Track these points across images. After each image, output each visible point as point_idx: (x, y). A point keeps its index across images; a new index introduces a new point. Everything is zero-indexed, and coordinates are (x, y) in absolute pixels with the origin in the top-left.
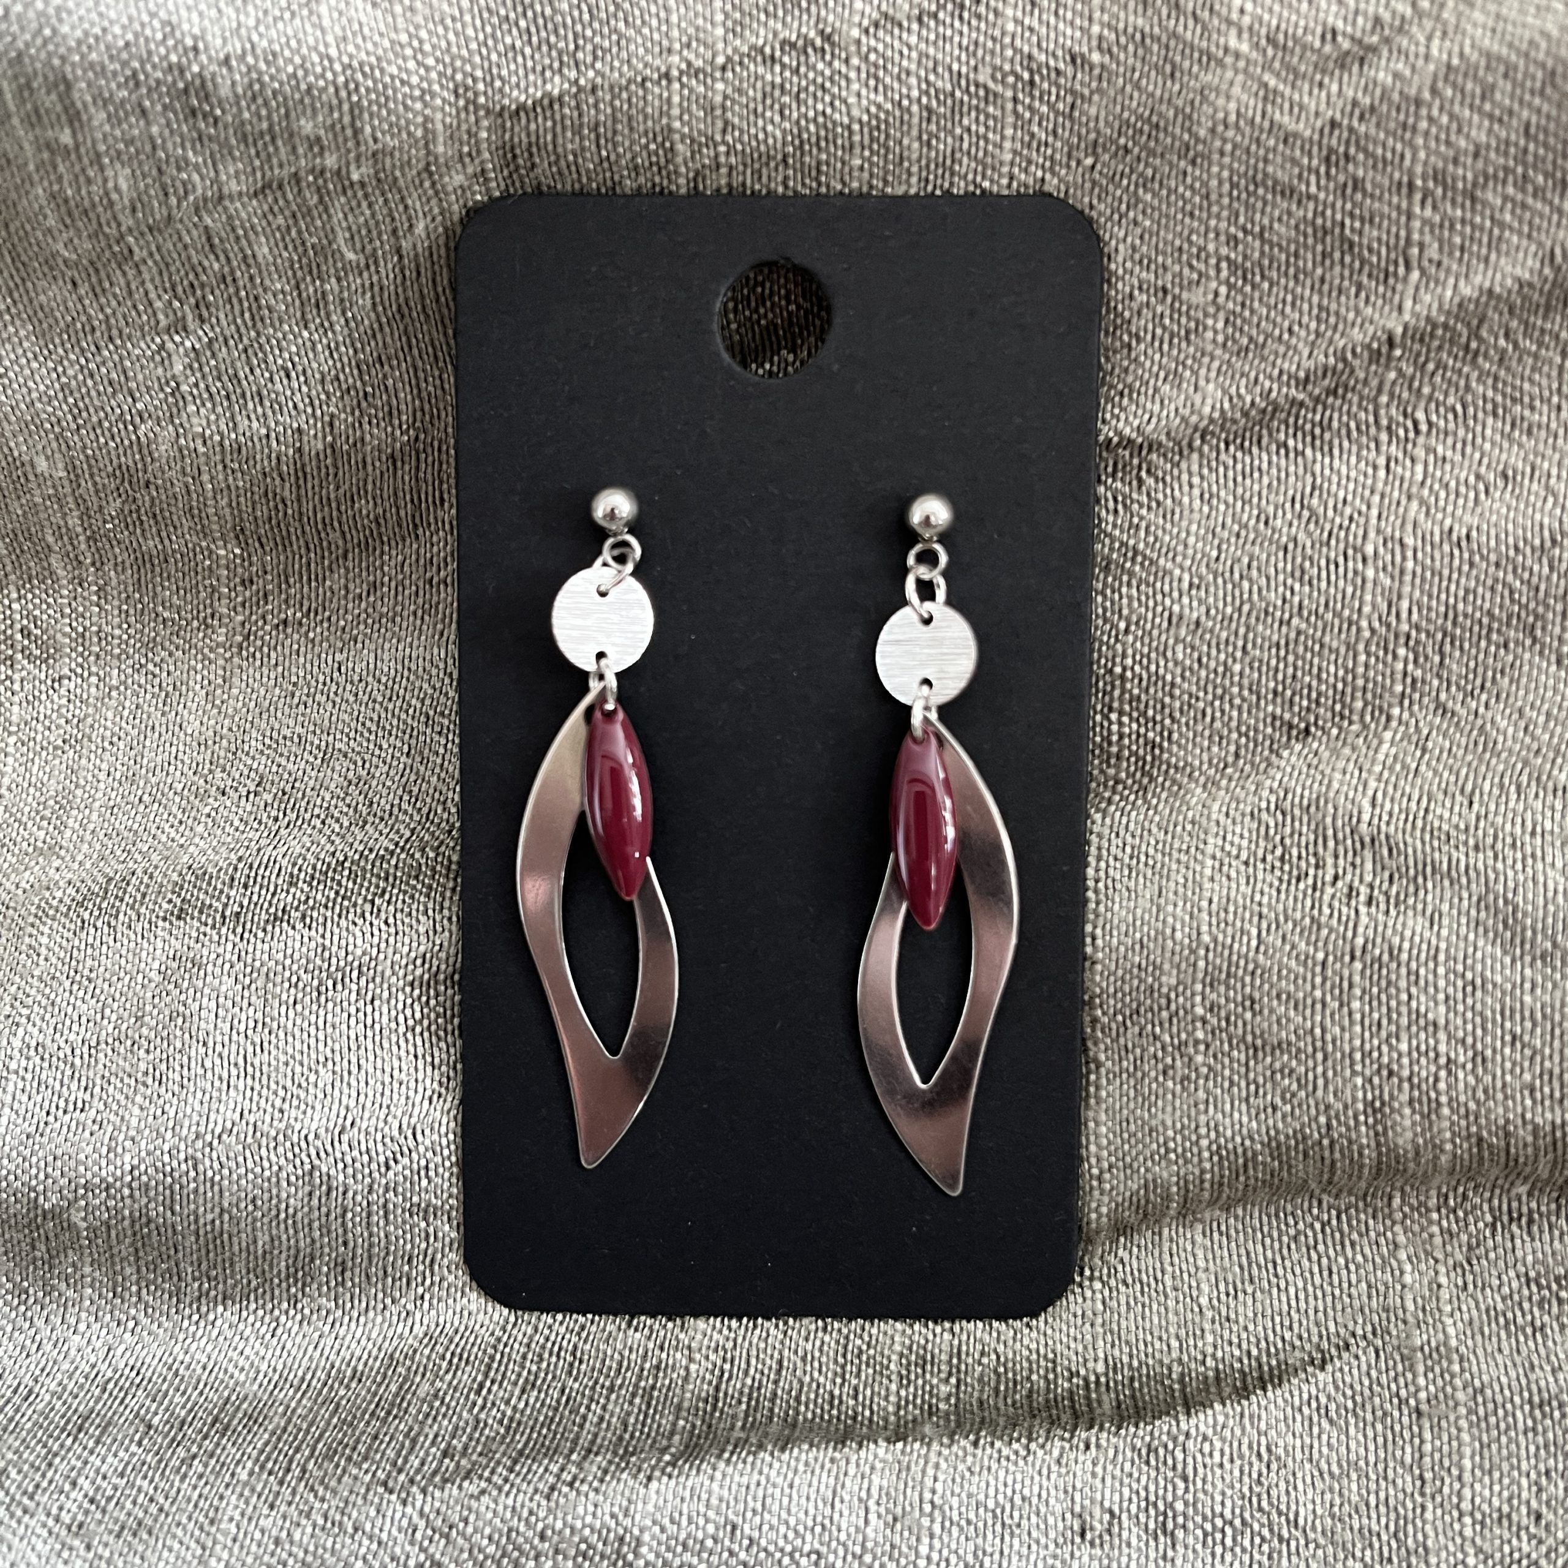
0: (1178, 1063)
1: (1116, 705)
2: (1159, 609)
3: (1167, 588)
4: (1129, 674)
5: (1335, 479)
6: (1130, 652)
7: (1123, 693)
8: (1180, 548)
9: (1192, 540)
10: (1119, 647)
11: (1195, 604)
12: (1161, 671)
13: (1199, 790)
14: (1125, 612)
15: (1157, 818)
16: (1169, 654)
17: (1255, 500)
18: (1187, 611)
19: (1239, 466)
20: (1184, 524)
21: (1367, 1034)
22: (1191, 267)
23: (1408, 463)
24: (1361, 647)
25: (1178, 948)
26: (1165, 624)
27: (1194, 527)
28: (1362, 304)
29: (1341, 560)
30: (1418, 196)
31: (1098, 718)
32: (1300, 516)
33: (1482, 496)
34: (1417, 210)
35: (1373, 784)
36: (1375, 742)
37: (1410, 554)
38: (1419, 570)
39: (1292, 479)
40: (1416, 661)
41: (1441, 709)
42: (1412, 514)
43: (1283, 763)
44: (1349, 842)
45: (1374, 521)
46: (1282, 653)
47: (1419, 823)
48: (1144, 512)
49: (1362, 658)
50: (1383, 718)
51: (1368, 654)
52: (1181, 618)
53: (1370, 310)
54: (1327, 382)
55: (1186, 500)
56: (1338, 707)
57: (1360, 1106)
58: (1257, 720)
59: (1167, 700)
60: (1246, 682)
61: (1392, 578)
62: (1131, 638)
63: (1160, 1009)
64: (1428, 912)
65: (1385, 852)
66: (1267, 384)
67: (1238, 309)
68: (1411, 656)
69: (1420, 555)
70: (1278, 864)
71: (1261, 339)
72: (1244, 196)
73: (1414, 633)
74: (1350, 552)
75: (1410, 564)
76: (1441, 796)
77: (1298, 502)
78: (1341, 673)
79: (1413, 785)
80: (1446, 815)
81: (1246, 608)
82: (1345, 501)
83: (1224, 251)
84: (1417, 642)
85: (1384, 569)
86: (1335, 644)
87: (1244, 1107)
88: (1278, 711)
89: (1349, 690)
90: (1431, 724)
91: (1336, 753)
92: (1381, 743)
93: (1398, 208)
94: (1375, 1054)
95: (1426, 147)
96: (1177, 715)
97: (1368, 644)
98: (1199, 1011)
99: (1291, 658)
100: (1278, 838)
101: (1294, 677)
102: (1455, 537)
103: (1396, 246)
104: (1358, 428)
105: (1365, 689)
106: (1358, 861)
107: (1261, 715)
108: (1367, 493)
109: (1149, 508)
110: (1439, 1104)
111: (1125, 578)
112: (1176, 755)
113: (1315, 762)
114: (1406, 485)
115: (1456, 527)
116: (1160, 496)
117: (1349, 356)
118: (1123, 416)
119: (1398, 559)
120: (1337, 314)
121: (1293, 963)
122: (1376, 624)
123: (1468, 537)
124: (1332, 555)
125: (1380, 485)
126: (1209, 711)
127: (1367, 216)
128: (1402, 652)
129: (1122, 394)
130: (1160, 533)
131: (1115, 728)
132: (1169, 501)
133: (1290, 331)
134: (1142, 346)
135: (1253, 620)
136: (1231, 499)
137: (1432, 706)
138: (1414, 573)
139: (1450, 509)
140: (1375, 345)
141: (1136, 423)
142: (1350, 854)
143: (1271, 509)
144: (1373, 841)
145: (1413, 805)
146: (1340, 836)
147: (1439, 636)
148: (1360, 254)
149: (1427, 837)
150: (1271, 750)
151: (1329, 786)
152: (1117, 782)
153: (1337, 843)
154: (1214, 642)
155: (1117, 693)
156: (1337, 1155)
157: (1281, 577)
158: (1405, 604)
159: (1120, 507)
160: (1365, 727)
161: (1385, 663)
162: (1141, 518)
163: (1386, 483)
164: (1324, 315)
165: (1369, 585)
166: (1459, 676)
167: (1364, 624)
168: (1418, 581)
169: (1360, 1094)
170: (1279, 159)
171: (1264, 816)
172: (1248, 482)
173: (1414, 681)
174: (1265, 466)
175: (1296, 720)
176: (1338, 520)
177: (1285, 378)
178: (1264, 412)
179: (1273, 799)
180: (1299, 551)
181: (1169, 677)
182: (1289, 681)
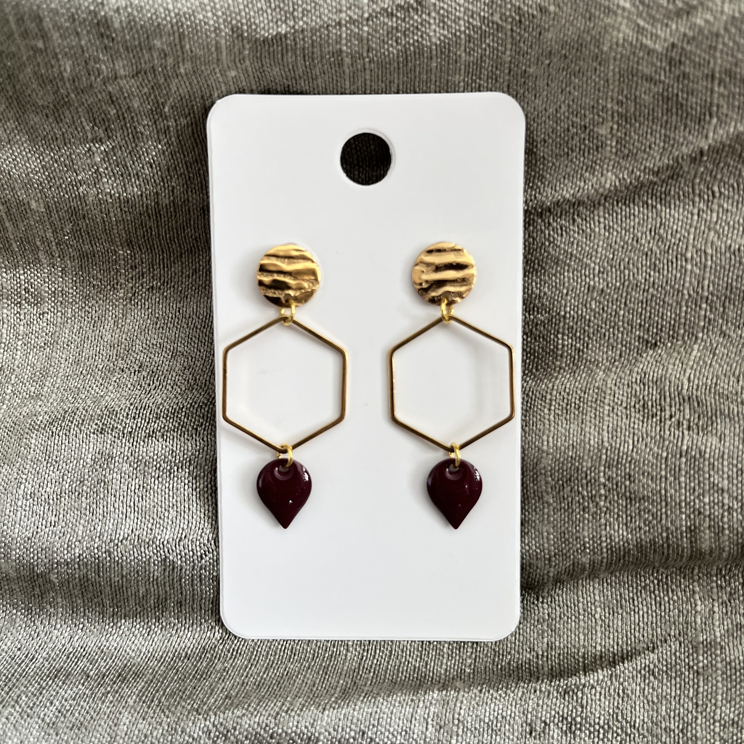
0: (591, 505)
1: (561, 330)
2: (583, 283)
3: (587, 273)
4: (568, 315)
5: (672, 220)
6: (568, 304)
7: (565, 324)
8: (594, 253)
9: (600, 249)
10: (563, 302)
11: (601, 281)
12: (584, 314)
13: (601, 373)
14: (566, 285)
15: (580, 386)
16: (588, 305)
17: (632, 230)
18: (597, 284)
19: (624, 213)
20: (596, 241)
21: (688, 494)
22: (599, 115)
23: (709, 212)
24: (684, 303)
25: (592, 448)
26: (586, 291)
27: (601, 243)
28: (687, 135)
29: (674, 260)
30: (716, 82)
31: (552, 336)
32: (654, 239)
34: (716, 89)
35: (688, 371)
36: (689, 350)
37: (709, 258)
38: (714, 266)
39: (650, 220)
40: (711, 311)
41: (723, 334)
42: (710, 238)
43: (643, 360)
44: (677, 399)
45: (691, 241)
46: (644, 306)
47: (713, 390)
48: (576, 235)
49: (684, 308)
50: (694, 338)
51: (687, 307)
52: (594, 288)
53: (691, 137)
54: (669, 172)
55: (597, 229)
56: (671, 333)
57: (684, 529)
58: (631, 338)
59: (587, 328)
60: (626, 320)
61: (700, 269)
62: (569, 298)
63: (582, 479)
64: (719, 434)
65: (696, 404)
66: (638, 173)
67: (623, 136)
68: (708, 308)
69: (714, 258)
70: (641, 409)
71: (635, 151)
72: (626, 80)
73: (710, 297)
74: (679, 256)
75: (709, 263)
76: (723, 377)
77: (654, 231)
78: (673, 316)
79: (708, 372)
80: (726, 387)
81: (627, 283)
82: (677, 231)
83: (616, 108)
84: (712, 301)
85: (696, 265)
86: (670, 302)
87: (624, 527)
88: (642, 334)
89: (677, 324)
90: (718, 341)
91: (670, 355)
92: (692, 350)
93: (706, 88)
94: (692, 504)
95: (722, 58)
96: (591, 335)
97: (687, 302)
98: (602, 480)
99: (648, 308)
100: (641, 397)
101: (650, 317)
102: (732, 250)
103: (705, 107)
104: (684, 195)
105: (685, 324)
106: (682, 408)
107: (633, 336)
108: (688, 227)
109: (578, 233)
110: (723, 528)
111: (566, 268)
112: (590, 355)
113: (659, 359)
114: (708, 223)
115: (733, 245)
116: (584, 228)
117: (680, 160)
118: (565, 189)
119: (703, 260)
120: (674, 139)
121: (651, 458)
122: (692, 292)
123: (739, 249)
124: (670, 257)
125: (694, 223)
126: (607, 334)
127: (690, 91)
128: (704, 306)
129: (564, 178)
130: (584, 246)
131: (560, 341)
132: (588, 230)
133: (650, 147)
134: (574, 154)
135: (630, 290)
136: (619, 229)
137: (719, 333)
138: (711, 267)
139: (730, 235)
140: (694, 155)
141: (572, 192)
142: (678, 405)
143: (639, 235)
144: (689, 398)
145: (709, 382)
146: (673, 396)
147: (723, 298)
148: (687, 110)
149: (717, 398)
150: (638, 354)
151: (666, 372)
152: (560, 368)
153: (671, 399)
154: (610, 300)
155: (562, 324)
156: (671, 552)
157: (644, 268)
158: (706, 282)
159: (564, 233)
160: (685, 342)
161: (695, 311)
162: (575, 238)
163: (698, 222)
164: (667, 139)
165: (688, 273)
166: (733, 318)
167: (685, 292)
168: (713, 271)
169: (684, 523)
170: (645, 63)
171: (634, 386)
172: (628, 221)
173: (710, 320)
174: (636, 213)
175: (650, 339)
176: (673, 240)
177: (647, 170)
178: (636, 187)
179: (639, 378)
180: (653, 255)
181: (588, 317)
182: (647, 319)
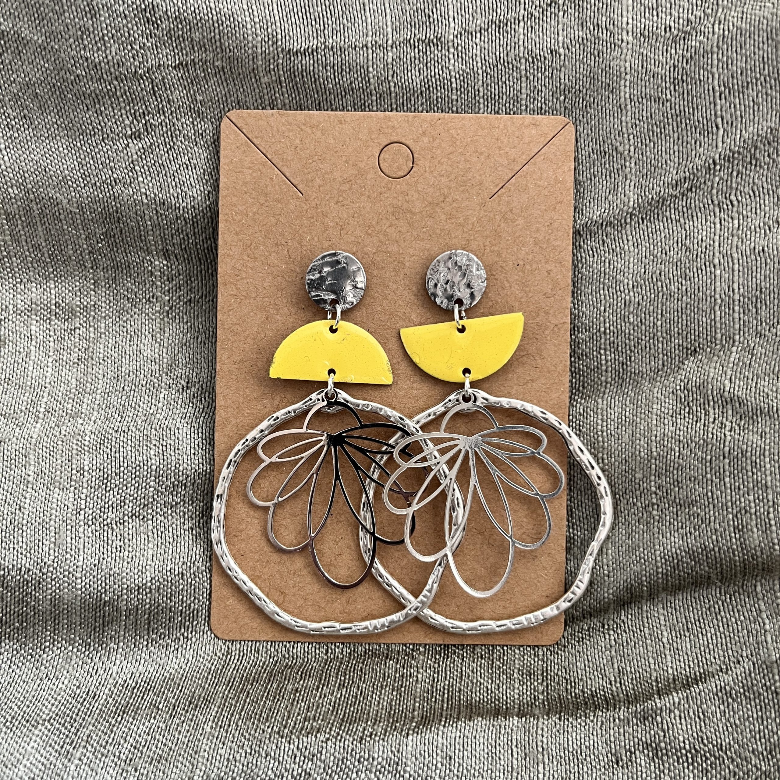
1: (603, 346)
2: (620, 299)
3: (622, 289)
4: (608, 331)
5: (696, 231)
6: (607, 320)
7: (606, 340)
8: (626, 270)
9: (631, 265)
10: (602, 318)
11: (636, 295)
12: (623, 328)
13: (647, 383)
14: (603, 302)
16: (626, 320)
17: (659, 244)
18: (633, 299)
19: (650, 230)
20: (627, 258)
22: (616, 140)
23: (730, 220)
24: (717, 308)
25: (642, 460)
26: (623, 306)
27: (632, 259)
29: (703, 267)
31: (595, 353)
32: (681, 249)
33: (768, 232)
35: (729, 372)
36: (729, 353)
37: (736, 261)
38: (741, 268)
39: (676, 233)
40: (744, 313)
41: (759, 334)
42: (735, 243)
43: (686, 367)
44: (720, 402)
45: (717, 248)
46: (680, 314)
47: (753, 390)
48: (607, 255)
49: (718, 313)
50: (731, 341)
51: (721, 311)
52: (630, 302)
53: (702, 149)
54: (686, 185)
55: (626, 247)
56: (709, 338)
58: (671, 347)
59: (627, 341)
60: (664, 329)
61: (729, 273)
62: (607, 314)
63: (636, 490)
65: (738, 405)
66: (658, 189)
67: (640, 157)
68: (742, 311)
69: (741, 261)
73: (742, 299)
74: (707, 263)
75: (736, 266)
77: (681, 243)
78: (709, 321)
79: (749, 371)
80: (766, 384)
81: (661, 294)
82: (702, 240)
84: (744, 303)
85: (725, 269)
86: (704, 308)
87: (676, 534)
88: (681, 342)
89: (713, 329)
90: (755, 342)
91: (710, 360)
92: (731, 353)
96: (633, 348)
97: (720, 306)
98: (654, 489)
99: (684, 316)
100: (686, 402)
101: (687, 325)
102: (757, 251)
104: (704, 207)
105: (721, 327)
106: (725, 410)
107: (673, 345)
108: (712, 235)
109: (609, 253)
111: (601, 286)
112: (633, 367)
113: (701, 364)
114: (730, 230)
115: (757, 247)
116: (614, 247)
117: (696, 171)
118: (592, 211)
119: (731, 264)
122: (723, 296)
123: (763, 250)
124: (699, 265)
125: (718, 231)
126: (648, 345)
128: (737, 308)
129: (590, 202)
130: (616, 264)
131: (603, 357)
132: (618, 249)
134: (597, 179)
135: (665, 300)
136: (648, 245)
137: (754, 334)
138: (739, 270)
139: (753, 239)
140: (707, 165)
141: (598, 213)
142: (721, 407)
143: (667, 247)
144: (731, 400)
145: (750, 381)
146: (716, 399)
147: (754, 299)
150: (679, 362)
151: (708, 376)
152: (607, 383)
153: (714, 402)
154: (647, 312)
155: (603, 341)
157: (676, 278)
158: (736, 286)
159: (595, 254)
160: (723, 346)
161: (729, 315)
162: (606, 258)
163: (721, 230)
164: (681, 154)
165: (718, 278)
167: (717, 296)
168: (741, 274)
171: (679, 393)
172: (655, 236)
173: (744, 322)
174: (662, 228)
175: (690, 346)
176: (700, 249)
177: (666, 185)
178: (658, 201)
179: (682, 384)
180: (683, 265)
181: (627, 331)
182: (684, 327)
